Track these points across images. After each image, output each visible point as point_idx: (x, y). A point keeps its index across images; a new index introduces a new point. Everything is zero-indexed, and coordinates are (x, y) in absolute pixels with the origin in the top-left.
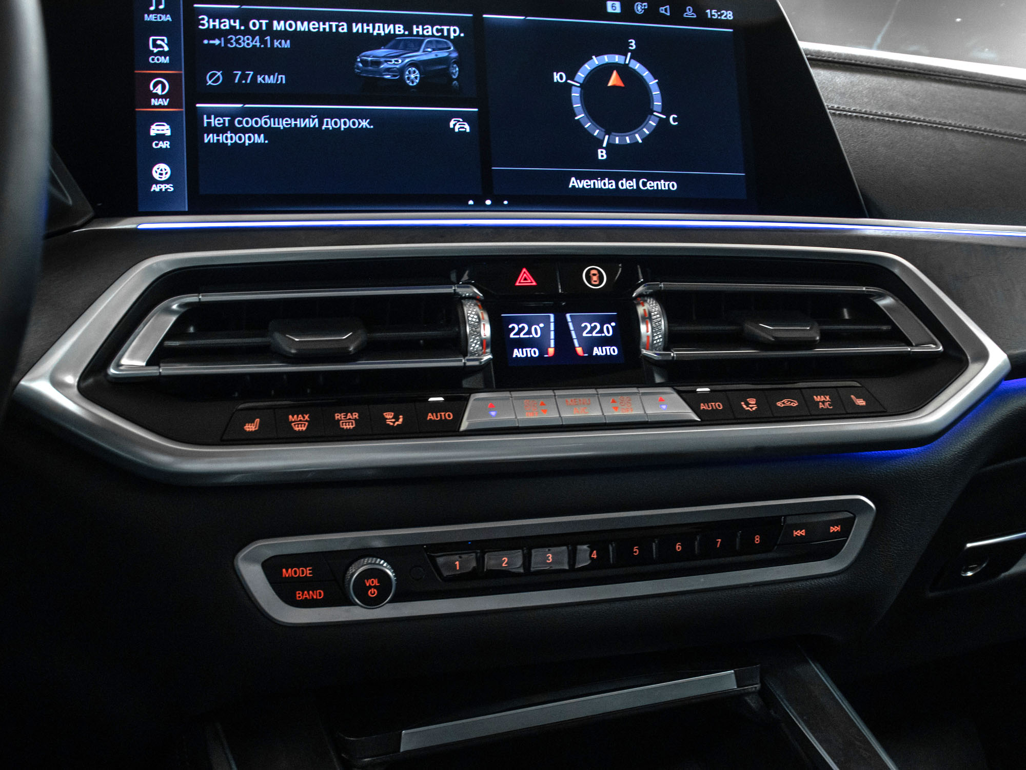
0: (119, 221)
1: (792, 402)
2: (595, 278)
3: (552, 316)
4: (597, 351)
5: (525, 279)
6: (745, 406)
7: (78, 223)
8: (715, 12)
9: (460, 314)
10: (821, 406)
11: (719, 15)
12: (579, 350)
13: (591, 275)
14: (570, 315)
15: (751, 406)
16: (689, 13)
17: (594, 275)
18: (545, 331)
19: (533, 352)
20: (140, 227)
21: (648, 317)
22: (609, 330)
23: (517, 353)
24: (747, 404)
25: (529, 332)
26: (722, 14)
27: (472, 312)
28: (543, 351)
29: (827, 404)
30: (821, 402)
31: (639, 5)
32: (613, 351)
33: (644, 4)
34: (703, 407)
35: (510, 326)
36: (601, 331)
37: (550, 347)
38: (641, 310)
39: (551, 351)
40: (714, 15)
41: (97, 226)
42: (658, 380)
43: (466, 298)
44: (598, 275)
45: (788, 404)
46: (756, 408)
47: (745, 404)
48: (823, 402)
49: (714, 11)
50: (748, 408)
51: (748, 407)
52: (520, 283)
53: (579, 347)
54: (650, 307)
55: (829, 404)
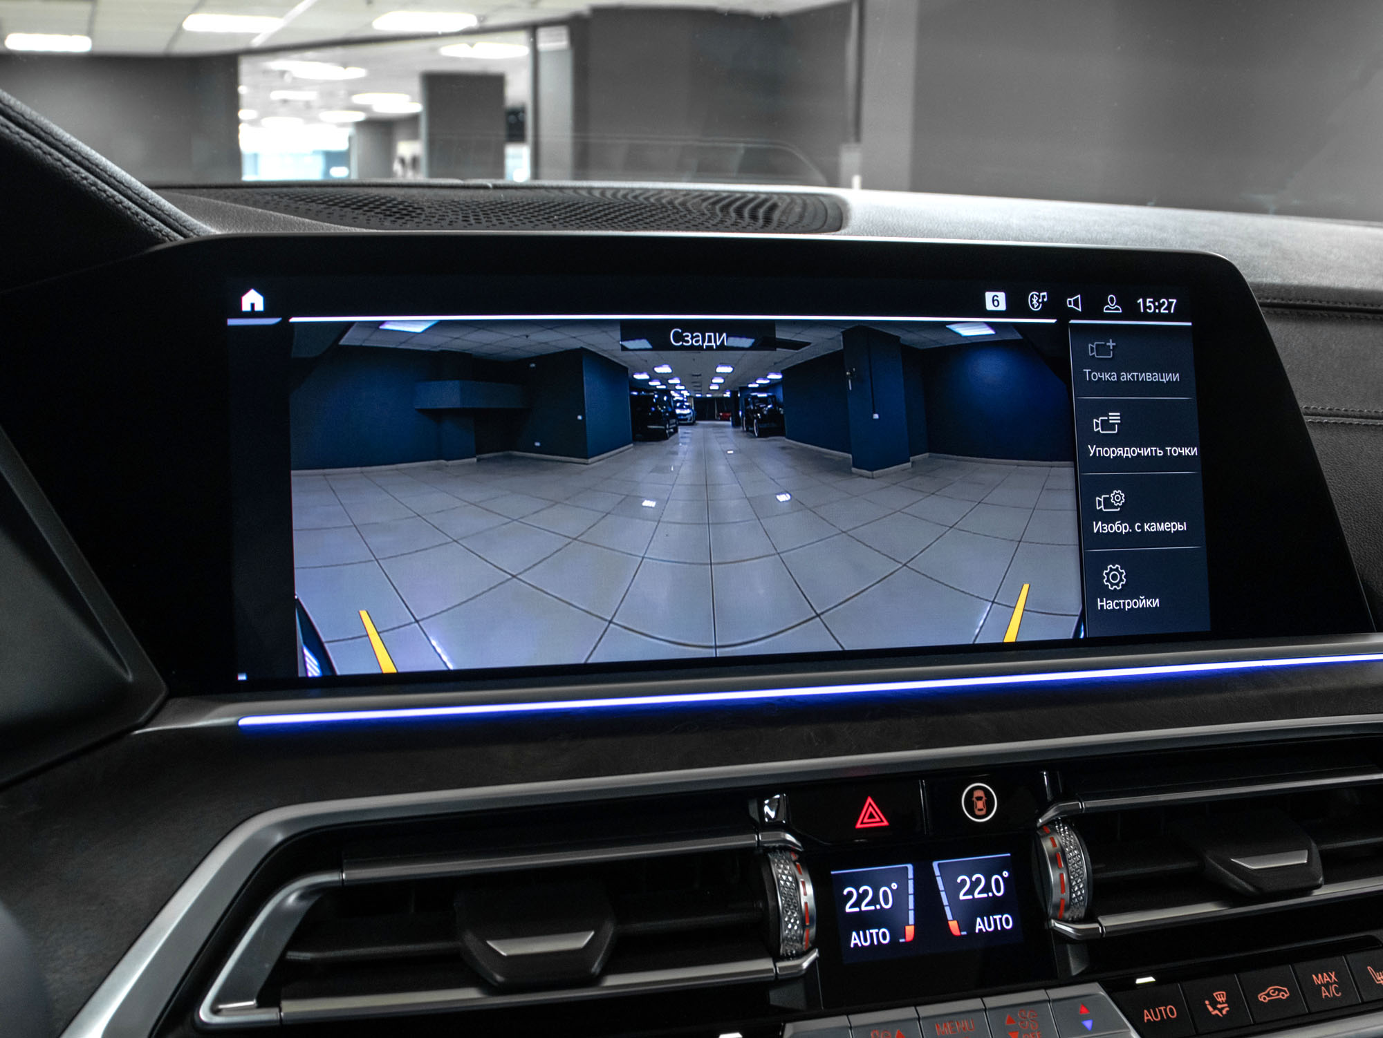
0: (210, 709)
1: (1280, 991)
2: (980, 804)
3: (910, 867)
4: (980, 925)
5: (871, 816)
6: (1210, 1009)
7: (142, 719)
8: (1150, 302)
9: (765, 876)
10: (1325, 994)
11: (1156, 307)
12: (953, 925)
13: (974, 799)
14: (939, 865)
15: (1219, 1006)
16: (1112, 307)
17: (979, 798)
18: (900, 895)
19: (881, 935)
20: (244, 722)
21: (1060, 857)
22: (999, 885)
23: (855, 940)
24: (1214, 1003)
25: (874, 901)
26: (1161, 305)
27: (783, 872)
28: (897, 932)
29: (1332, 988)
30: (1324, 985)
31: (1035, 296)
32: (1004, 921)
33: (1042, 294)
34: (1147, 1016)
35: (845, 892)
36: (987, 888)
37: (909, 925)
38: (1047, 845)
39: (910, 930)
40: (1150, 308)
41: (174, 722)
42: (1075, 969)
43: (774, 850)
44: (984, 798)
45: (1275, 996)
46: (1227, 1009)
47: (1210, 1004)
48: (1327, 985)
49: (1148, 300)
50: (1216, 1012)
51: (1215, 1008)
52: (862, 823)
53: (954, 919)
54: (1064, 840)
55: (1335, 988)
